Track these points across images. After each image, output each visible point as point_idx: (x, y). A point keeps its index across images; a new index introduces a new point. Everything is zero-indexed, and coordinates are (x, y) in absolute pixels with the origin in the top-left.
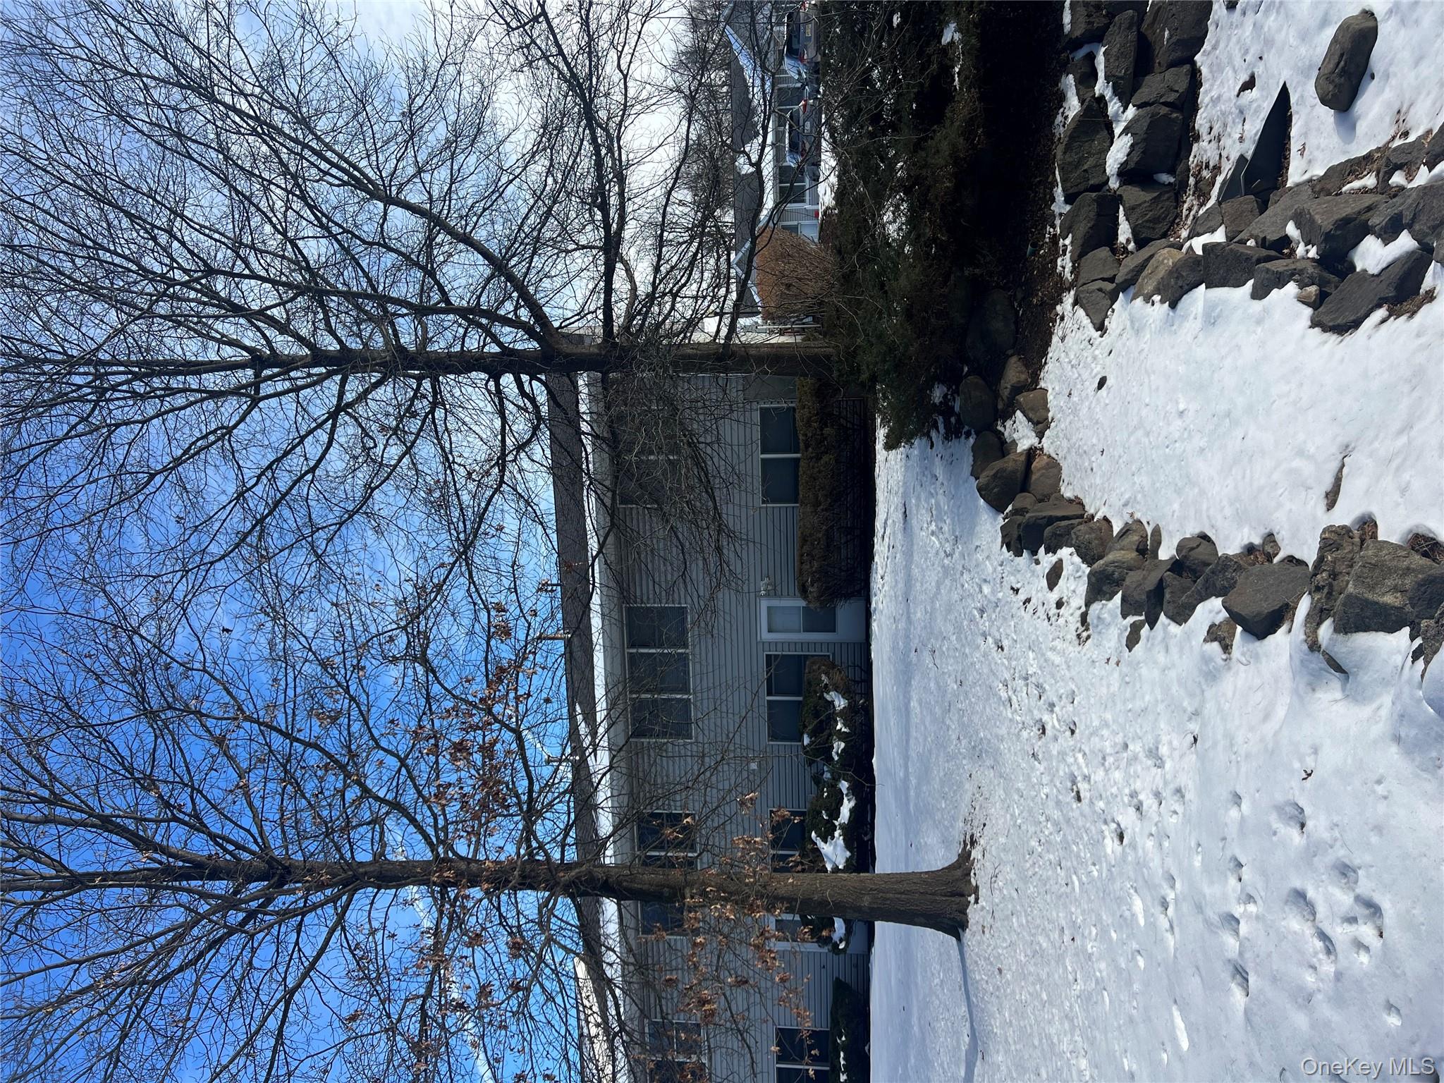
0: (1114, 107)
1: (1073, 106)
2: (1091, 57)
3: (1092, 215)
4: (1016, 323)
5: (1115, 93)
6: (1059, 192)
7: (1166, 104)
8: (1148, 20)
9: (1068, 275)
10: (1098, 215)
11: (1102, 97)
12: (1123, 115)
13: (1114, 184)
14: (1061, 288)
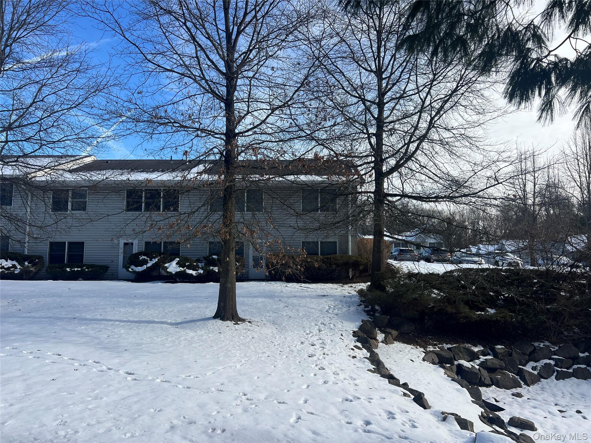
0: (478, 362)
1: (476, 349)
2: (489, 354)
3: (447, 356)
4: (407, 333)
5: (482, 362)
6: (449, 346)
7: (481, 377)
8: (501, 371)
9: (428, 349)
10: (447, 358)
11: (480, 358)
12: (475, 364)
13: (456, 363)
14: (425, 348)
